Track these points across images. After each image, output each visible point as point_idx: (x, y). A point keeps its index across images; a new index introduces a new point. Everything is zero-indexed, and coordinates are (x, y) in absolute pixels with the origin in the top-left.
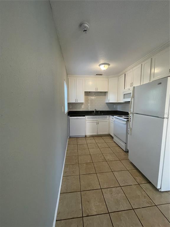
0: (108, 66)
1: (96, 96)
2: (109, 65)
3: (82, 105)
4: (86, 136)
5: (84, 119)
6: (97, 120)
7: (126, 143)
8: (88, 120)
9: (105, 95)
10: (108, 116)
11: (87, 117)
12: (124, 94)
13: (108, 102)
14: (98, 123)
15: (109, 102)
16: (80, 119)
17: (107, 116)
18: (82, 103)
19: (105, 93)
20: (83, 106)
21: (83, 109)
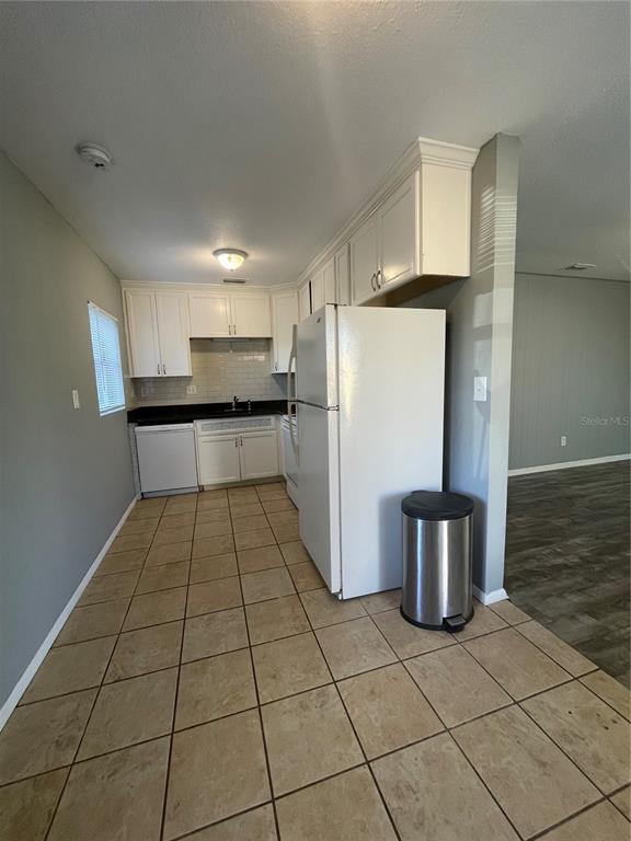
0: (242, 259)
2: (245, 254)
3: (188, 384)
4: (202, 490)
6: (237, 433)
8: (203, 433)
10: (273, 418)
11: (199, 424)
14: (239, 443)
15: (278, 372)
16: (176, 431)
17: (268, 417)
18: (186, 379)
20: (190, 388)
21: (192, 396)
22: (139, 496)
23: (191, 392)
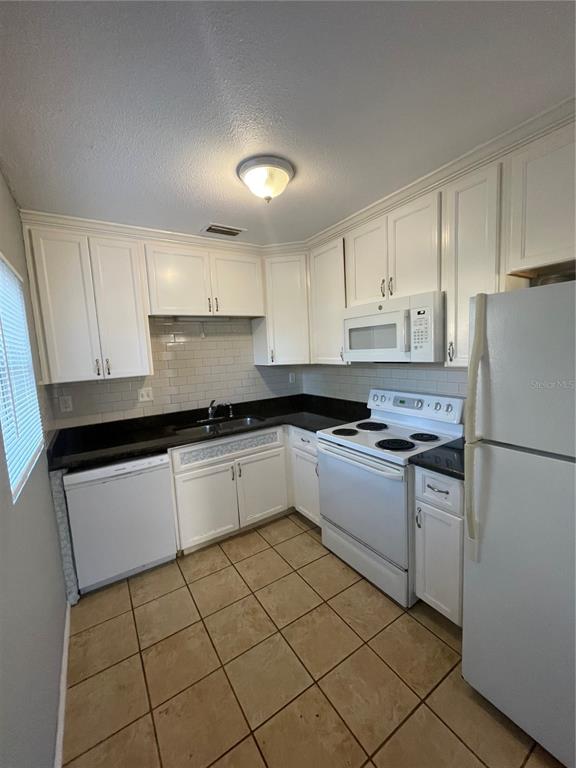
0: (286, 178)
1: (206, 335)
4: (181, 556)
5: (164, 466)
6: (233, 459)
7: (406, 571)
8: (184, 467)
9: (251, 333)
10: (279, 430)
11: (176, 454)
12: (351, 330)
13: (270, 363)
14: (236, 473)
15: (274, 364)
16: (140, 472)
18: (140, 380)
19: (249, 324)
20: (143, 391)
21: (147, 404)
22: (73, 598)
23: (146, 399)
